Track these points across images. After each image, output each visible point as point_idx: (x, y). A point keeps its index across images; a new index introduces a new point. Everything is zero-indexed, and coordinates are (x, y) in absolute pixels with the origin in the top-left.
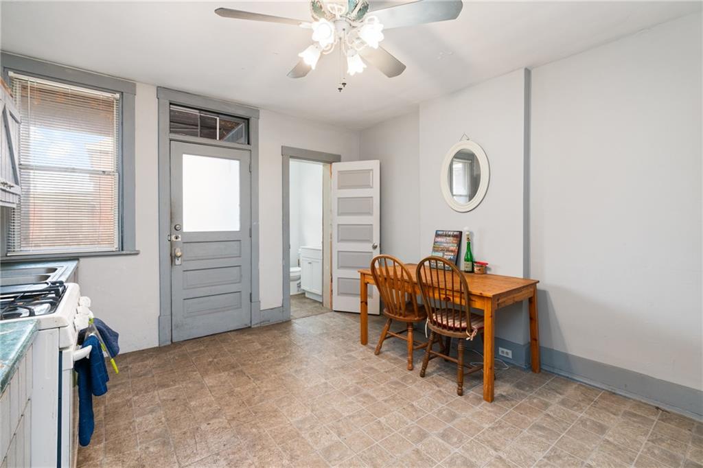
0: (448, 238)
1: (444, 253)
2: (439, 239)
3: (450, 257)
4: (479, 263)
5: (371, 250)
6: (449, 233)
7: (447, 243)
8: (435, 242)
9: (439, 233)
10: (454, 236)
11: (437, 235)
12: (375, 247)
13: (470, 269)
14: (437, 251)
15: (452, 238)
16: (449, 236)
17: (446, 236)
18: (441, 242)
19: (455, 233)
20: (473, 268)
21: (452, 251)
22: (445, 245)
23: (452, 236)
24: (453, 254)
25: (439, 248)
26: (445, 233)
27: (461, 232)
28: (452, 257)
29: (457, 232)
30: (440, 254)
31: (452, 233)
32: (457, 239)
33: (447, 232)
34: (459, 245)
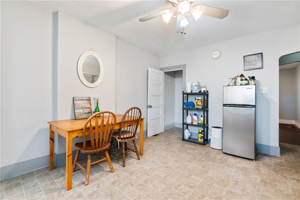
0: (84, 101)
1: (83, 110)
2: (78, 102)
3: (88, 111)
6: (84, 98)
8: (74, 104)
9: (76, 98)
10: (87, 100)
14: (78, 109)
15: (86, 101)
17: (82, 100)
18: (80, 104)
19: (87, 98)
21: (88, 108)
22: (83, 105)
23: (86, 100)
24: (89, 109)
25: (79, 107)
26: (80, 98)
27: (90, 98)
28: (89, 111)
29: (87, 97)
30: (81, 110)
31: (85, 98)
32: (88, 101)
33: (82, 98)
34: (91, 104)
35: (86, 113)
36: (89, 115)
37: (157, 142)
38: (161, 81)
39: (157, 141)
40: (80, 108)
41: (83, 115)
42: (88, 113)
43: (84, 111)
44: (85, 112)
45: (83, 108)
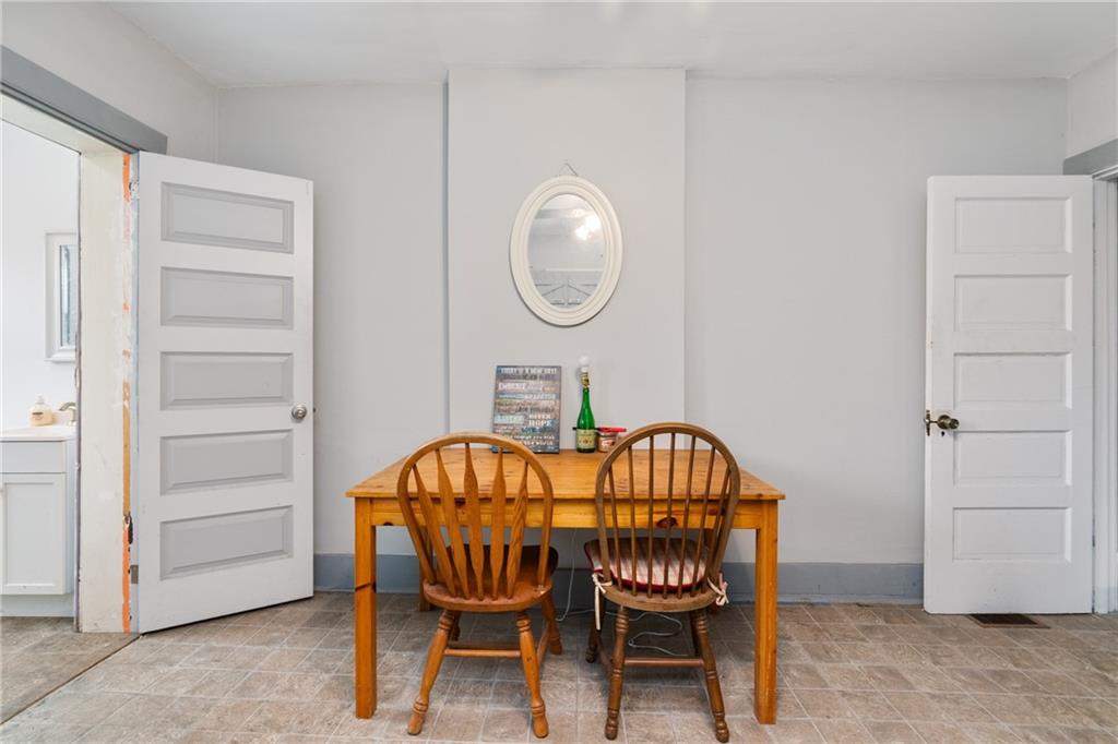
0: (532, 382)
1: (526, 417)
2: (508, 386)
3: (543, 423)
4: (607, 430)
5: (289, 423)
6: (533, 371)
7: (530, 393)
8: (498, 394)
9: (507, 371)
10: (547, 377)
11: (501, 376)
12: (298, 416)
13: (590, 445)
14: (508, 412)
15: (541, 382)
16: (534, 377)
17: (525, 377)
18: (516, 394)
19: (548, 371)
20: (597, 442)
21: (546, 410)
22: (526, 397)
23: (541, 377)
24: (549, 416)
25: (511, 404)
26: (521, 370)
27: (559, 368)
28: (548, 424)
29: (547, 367)
30: (515, 418)
31: (540, 371)
32: (549, 382)
33: (527, 370)
34: (559, 396)
35: (534, 430)
36: (544, 440)
37: (973, 675)
38: (1069, 248)
39: (976, 667)
40: (515, 407)
41: (522, 437)
42: (544, 430)
43: (526, 423)
44: (532, 424)
45: (526, 409)
